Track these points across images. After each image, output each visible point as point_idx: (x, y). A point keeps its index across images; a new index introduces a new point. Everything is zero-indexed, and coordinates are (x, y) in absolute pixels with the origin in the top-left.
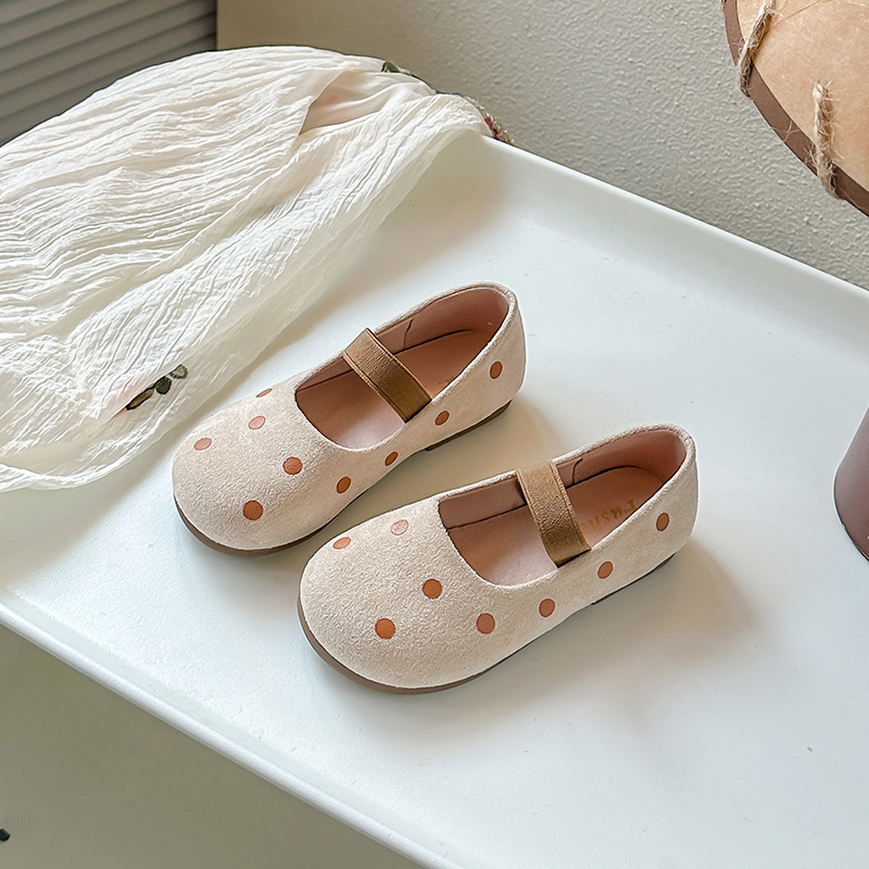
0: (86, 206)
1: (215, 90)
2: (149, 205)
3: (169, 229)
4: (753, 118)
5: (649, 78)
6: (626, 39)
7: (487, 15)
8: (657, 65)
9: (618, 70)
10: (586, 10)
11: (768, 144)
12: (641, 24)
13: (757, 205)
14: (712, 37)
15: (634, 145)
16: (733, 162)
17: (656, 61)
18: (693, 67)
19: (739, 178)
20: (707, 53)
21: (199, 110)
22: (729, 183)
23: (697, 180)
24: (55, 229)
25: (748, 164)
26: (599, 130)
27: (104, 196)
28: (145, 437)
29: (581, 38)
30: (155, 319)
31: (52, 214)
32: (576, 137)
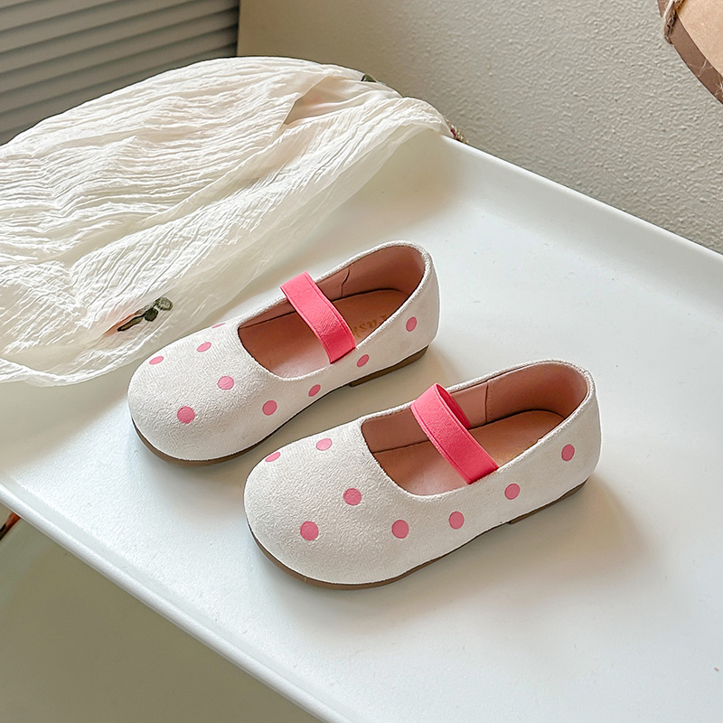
0: (101, 163)
1: (218, 82)
2: (153, 168)
3: (168, 189)
4: (679, 143)
5: (591, 109)
6: (572, 76)
7: (456, 57)
8: (598, 98)
9: (564, 103)
10: (539, 52)
11: (692, 165)
12: (586, 63)
13: (681, 220)
14: (646, 72)
15: (576, 168)
16: (661, 181)
17: (598, 95)
18: (629, 99)
19: (665, 196)
20: (641, 87)
21: (204, 98)
22: (656, 201)
23: (629, 198)
24: (73, 180)
25: (674, 183)
26: (546, 155)
27: (116, 157)
28: (130, 352)
29: (534, 75)
30: (146, 256)
31: (71, 168)
32: (527, 162)
